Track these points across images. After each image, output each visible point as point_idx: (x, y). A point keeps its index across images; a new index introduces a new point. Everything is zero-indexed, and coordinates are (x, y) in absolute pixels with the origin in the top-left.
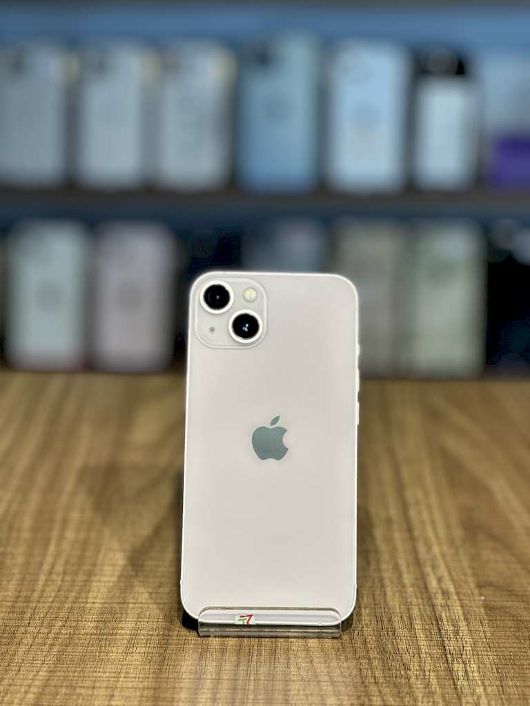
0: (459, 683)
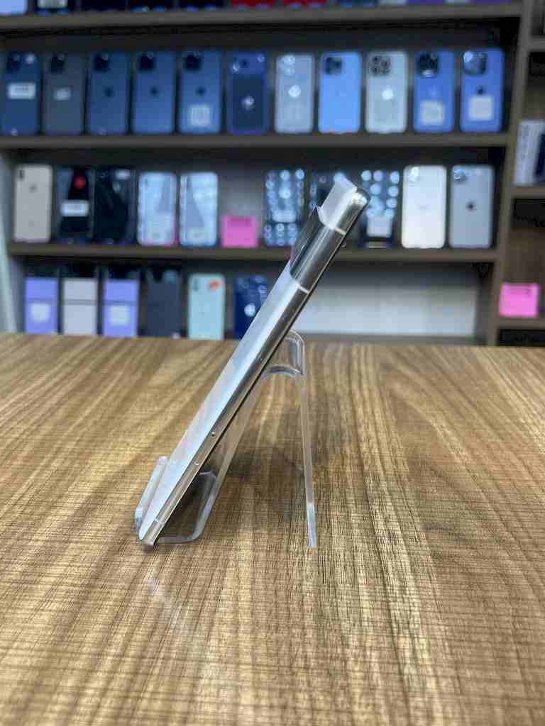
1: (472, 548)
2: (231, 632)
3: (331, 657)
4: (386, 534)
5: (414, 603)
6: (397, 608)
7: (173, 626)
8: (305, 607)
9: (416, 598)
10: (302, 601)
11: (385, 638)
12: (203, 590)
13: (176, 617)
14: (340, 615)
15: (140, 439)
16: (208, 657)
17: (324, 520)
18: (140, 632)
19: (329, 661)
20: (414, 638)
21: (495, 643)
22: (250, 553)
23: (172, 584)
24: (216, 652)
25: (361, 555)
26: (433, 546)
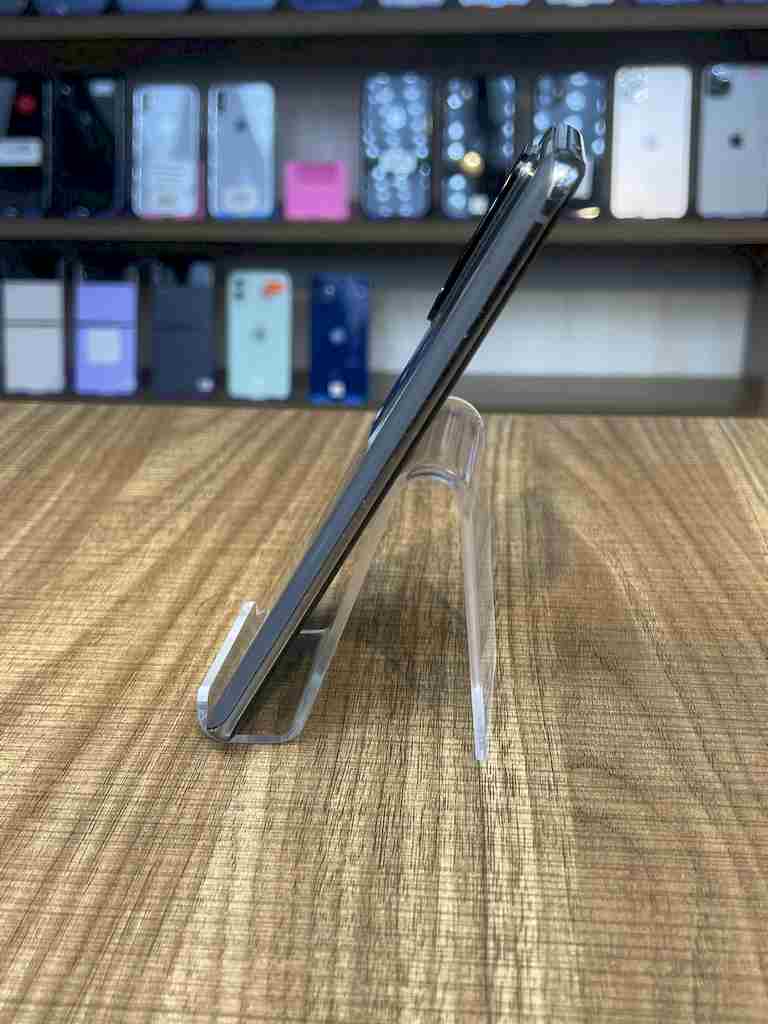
1: (645, 802)
2: (210, 957)
3: (375, 1003)
4: (500, 775)
5: (530, 904)
6: (500, 913)
7: (112, 947)
8: (343, 912)
9: (537, 895)
10: (339, 900)
11: (473, 967)
12: (171, 881)
13: (120, 931)
14: (401, 927)
15: (92, 602)
16: (166, 1002)
17: (396, 751)
18: (56, 959)
19: (370, 1010)
20: (522, 967)
21: (660, 975)
22: (261, 813)
23: (119, 871)
24: (181, 993)
25: (450, 814)
26: (578, 799)
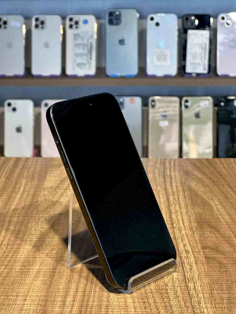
0: (191, 292)
